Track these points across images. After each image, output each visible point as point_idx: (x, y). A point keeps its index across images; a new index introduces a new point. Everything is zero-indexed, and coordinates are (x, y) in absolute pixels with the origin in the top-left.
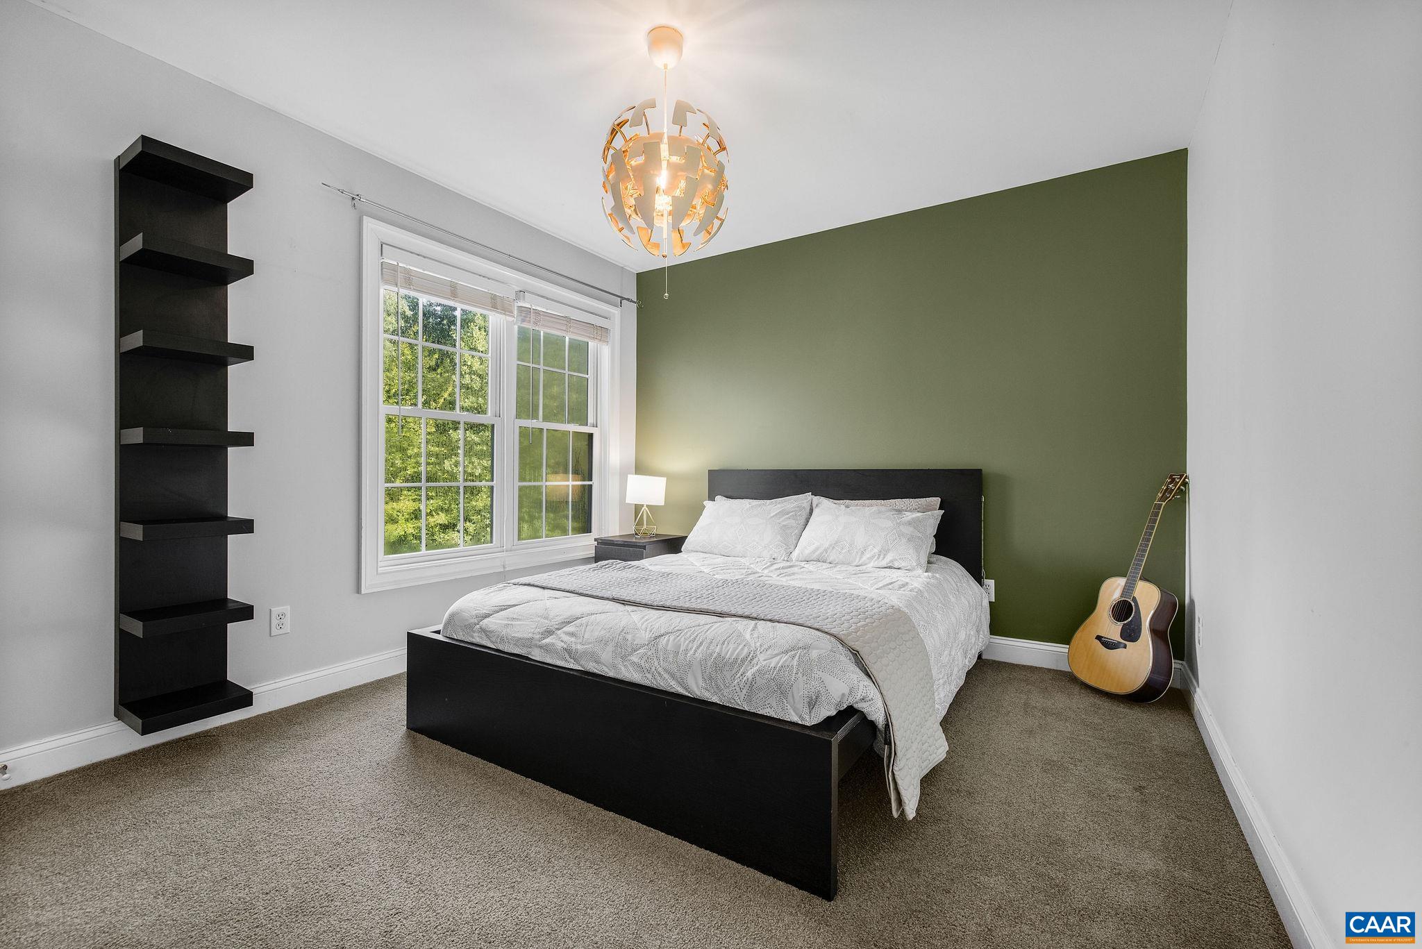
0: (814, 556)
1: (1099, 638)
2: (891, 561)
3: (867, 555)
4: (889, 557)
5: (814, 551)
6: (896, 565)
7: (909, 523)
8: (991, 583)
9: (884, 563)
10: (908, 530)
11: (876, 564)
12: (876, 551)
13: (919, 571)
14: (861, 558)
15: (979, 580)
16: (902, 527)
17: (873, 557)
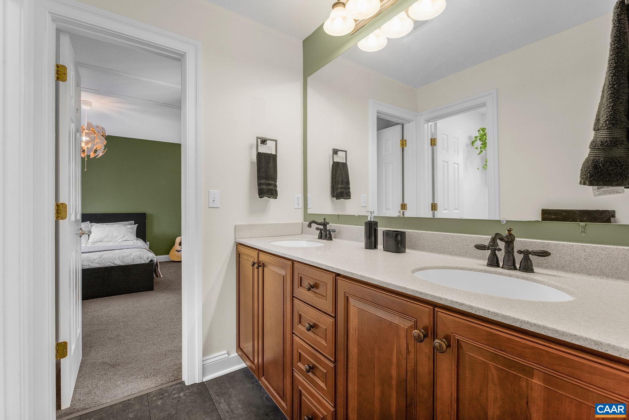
0: (98, 241)
1: (176, 250)
2: (126, 239)
3: (118, 238)
4: (126, 238)
5: (98, 239)
6: (128, 240)
7: (130, 228)
8: (148, 243)
9: (124, 240)
10: (130, 230)
11: (121, 240)
12: (121, 236)
13: (135, 240)
14: (116, 239)
15: (145, 242)
16: (128, 230)
17: (121, 238)
